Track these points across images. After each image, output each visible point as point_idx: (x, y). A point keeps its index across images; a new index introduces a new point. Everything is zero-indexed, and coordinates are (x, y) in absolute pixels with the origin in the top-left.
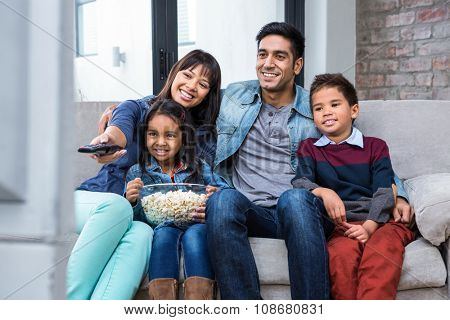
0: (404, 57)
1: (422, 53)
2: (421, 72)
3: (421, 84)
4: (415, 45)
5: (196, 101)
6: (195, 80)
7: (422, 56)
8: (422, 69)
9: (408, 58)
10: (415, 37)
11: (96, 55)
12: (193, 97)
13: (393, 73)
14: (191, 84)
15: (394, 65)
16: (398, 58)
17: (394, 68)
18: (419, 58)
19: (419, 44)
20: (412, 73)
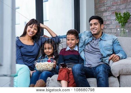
0: (108, 24)
1: (113, 23)
2: (113, 29)
3: (113, 32)
4: (111, 21)
5: (34, 34)
6: (33, 29)
7: (113, 24)
8: (113, 28)
9: (109, 25)
10: (111, 19)
11: (19, 24)
12: (33, 33)
13: (105, 29)
14: (32, 30)
15: (106, 27)
16: (107, 25)
17: (106, 28)
18: (112, 25)
19: (112, 21)
20: (110, 29)
